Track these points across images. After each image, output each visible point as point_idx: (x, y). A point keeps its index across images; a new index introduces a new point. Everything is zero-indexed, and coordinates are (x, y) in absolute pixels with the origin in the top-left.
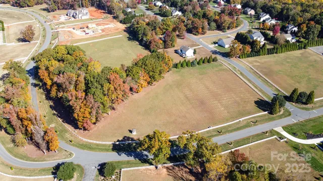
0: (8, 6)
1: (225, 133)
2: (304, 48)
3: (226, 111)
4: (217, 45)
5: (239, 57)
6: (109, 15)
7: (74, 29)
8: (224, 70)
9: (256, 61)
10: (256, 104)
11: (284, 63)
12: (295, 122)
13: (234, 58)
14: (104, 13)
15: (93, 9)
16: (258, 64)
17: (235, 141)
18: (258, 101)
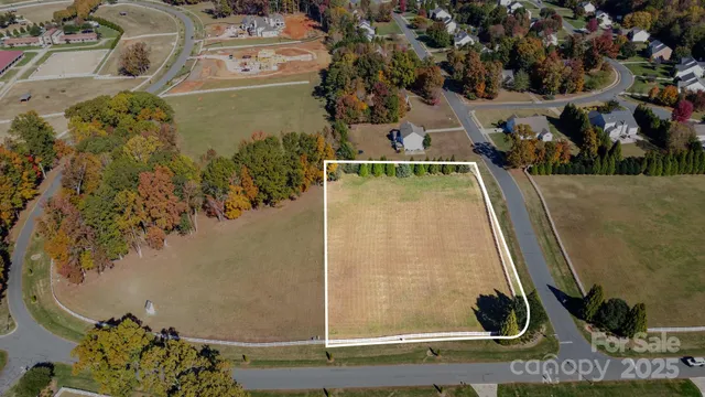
1: (340, 361)
3: (385, 307)
4: (501, 130)
5: (530, 171)
6: (320, 33)
7: (231, 56)
8: (469, 196)
9: (572, 188)
10: (478, 304)
11: (650, 205)
13: (520, 170)
14: (315, 27)
16: (572, 196)
17: (346, 390)
18: (491, 296)
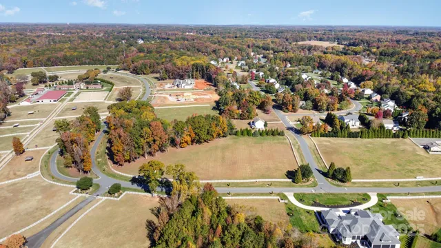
0: (128, 72)
2: (402, 137)
4: (299, 123)
5: (311, 136)
6: (213, 88)
7: (170, 95)
8: (283, 143)
10: (287, 173)
11: (361, 147)
12: (314, 192)
13: (307, 135)
14: (210, 85)
15: (203, 81)
16: (328, 144)
18: (292, 171)
